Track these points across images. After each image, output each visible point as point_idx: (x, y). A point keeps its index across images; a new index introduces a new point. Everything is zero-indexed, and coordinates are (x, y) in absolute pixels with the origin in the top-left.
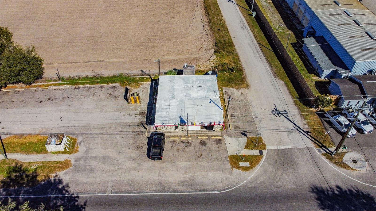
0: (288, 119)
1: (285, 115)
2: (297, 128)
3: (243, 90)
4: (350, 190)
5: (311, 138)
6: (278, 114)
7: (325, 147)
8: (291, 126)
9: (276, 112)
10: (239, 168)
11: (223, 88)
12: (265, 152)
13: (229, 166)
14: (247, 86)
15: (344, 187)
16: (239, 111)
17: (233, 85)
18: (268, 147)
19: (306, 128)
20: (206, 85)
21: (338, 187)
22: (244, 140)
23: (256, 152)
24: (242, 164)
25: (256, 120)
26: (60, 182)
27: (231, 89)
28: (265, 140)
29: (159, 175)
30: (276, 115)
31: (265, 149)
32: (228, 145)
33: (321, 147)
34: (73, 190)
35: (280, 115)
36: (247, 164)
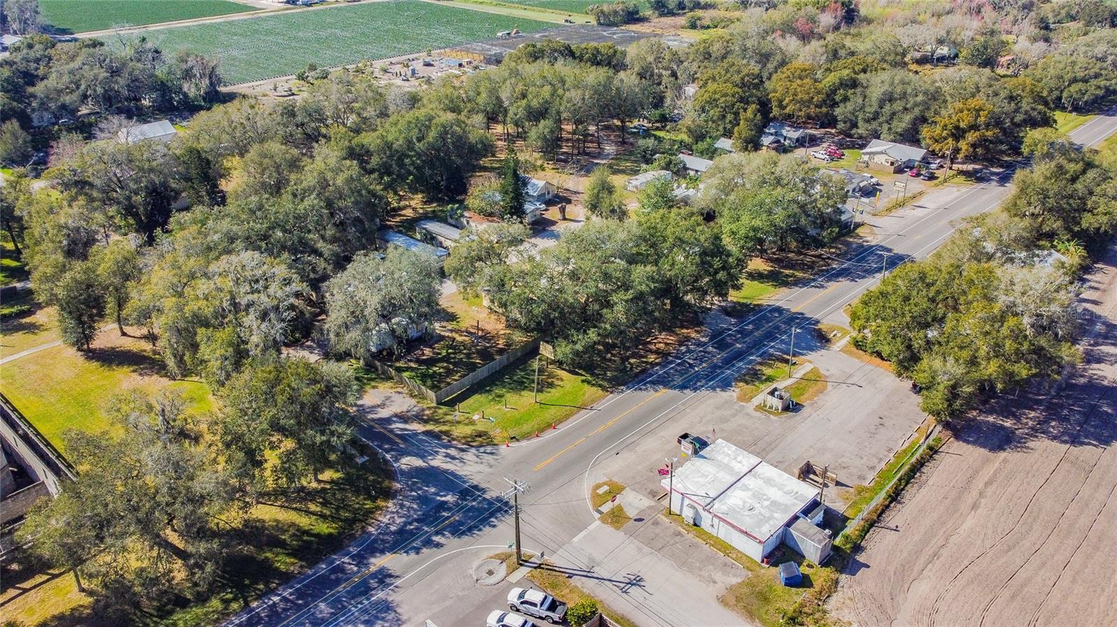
0: (610, 580)
1: (622, 585)
2: (589, 575)
3: (720, 589)
4: (480, 530)
5: (561, 570)
6: (629, 579)
7: (535, 568)
8: (599, 571)
9: (636, 582)
10: (604, 484)
11: (750, 573)
12: (597, 515)
13: (615, 479)
14: (723, 601)
15: (487, 529)
16: (681, 547)
17: (745, 590)
18: (598, 523)
19: (576, 581)
20: (749, 515)
21: (494, 526)
22: (632, 513)
23: (606, 508)
24: (606, 488)
25: (646, 550)
26: (722, 390)
27: (739, 580)
28: (609, 529)
29: (663, 437)
30: (633, 578)
31: (599, 519)
32: (641, 497)
33: (540, 564)
34: (704, 393)
35: (628, 581)
36: (601, 491)
